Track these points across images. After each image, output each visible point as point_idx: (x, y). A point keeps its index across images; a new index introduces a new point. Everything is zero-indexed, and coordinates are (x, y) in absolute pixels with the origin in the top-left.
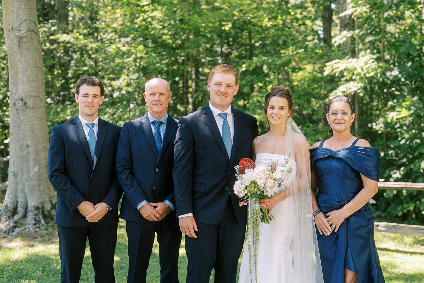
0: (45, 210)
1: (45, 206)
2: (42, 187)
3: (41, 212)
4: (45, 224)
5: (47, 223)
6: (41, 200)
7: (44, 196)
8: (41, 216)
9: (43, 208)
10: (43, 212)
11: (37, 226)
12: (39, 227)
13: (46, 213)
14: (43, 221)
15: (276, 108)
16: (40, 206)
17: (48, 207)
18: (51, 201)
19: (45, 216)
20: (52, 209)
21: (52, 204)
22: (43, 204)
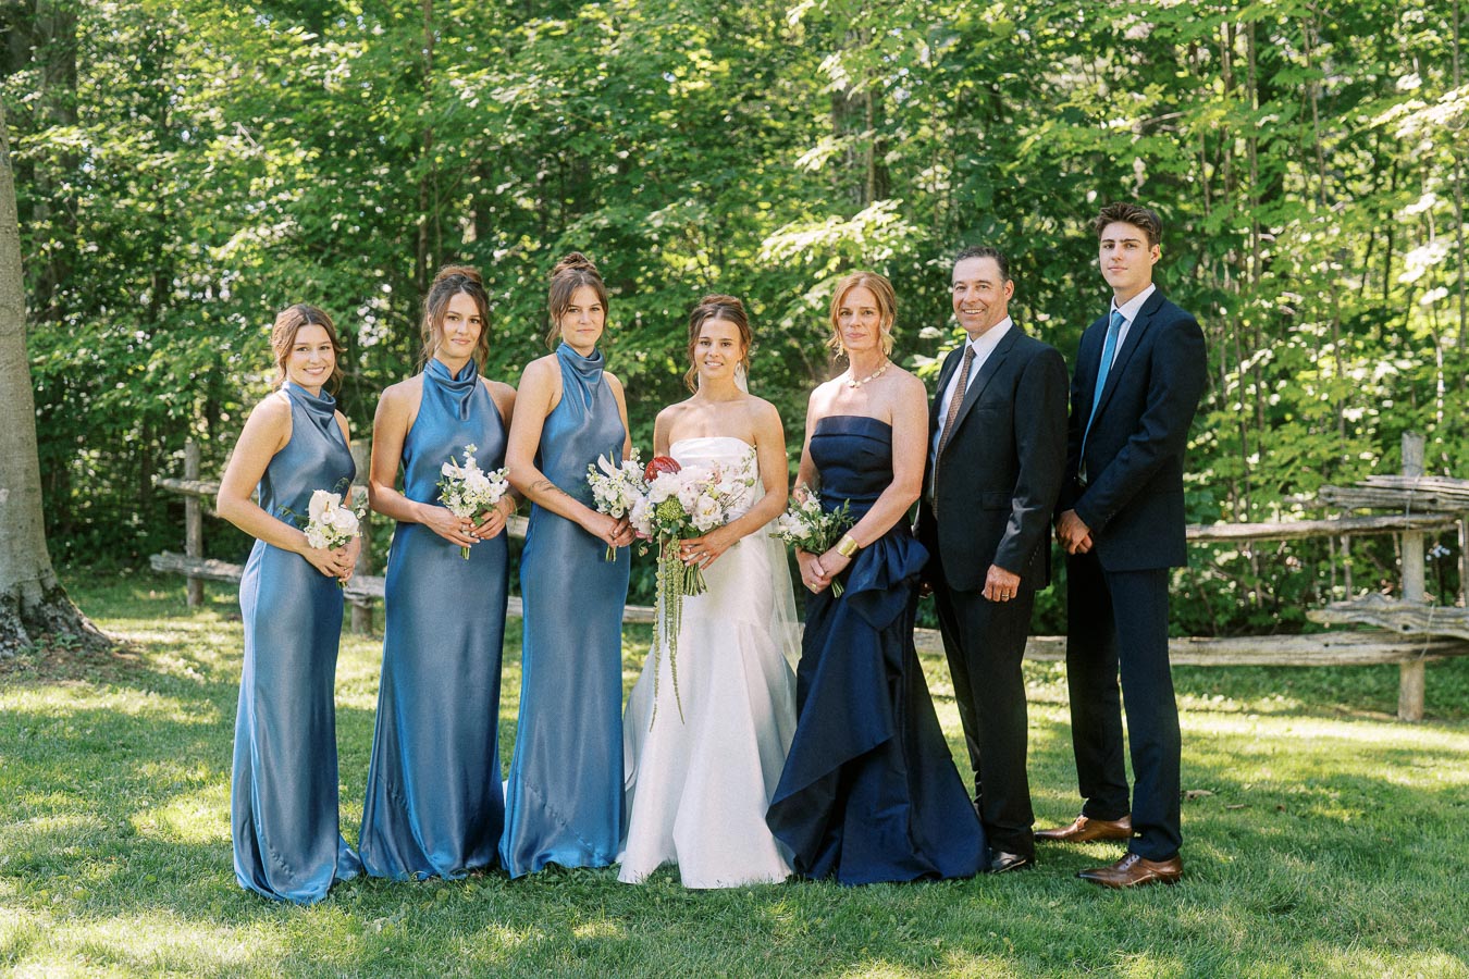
0: (26, 604)
1: (25, 594)
2: (17, 546)
3: (15, 610)
4: (28, 640)
5: (33, 638)
6: (15, 579)
7: (24, 569)
8: (16, 621)
9: (22, 598)
10: (21, 610)
11: (8, 643)
12: (12, 647)
13: (30, 612)
14: (22, 633)
15: (715, 344)
16: (13, 593)
17: (34, 596)
18: (41, 582)
19: (26, 621)
20: (45, 601)
21: (44, 589)
22: (20, 589)
